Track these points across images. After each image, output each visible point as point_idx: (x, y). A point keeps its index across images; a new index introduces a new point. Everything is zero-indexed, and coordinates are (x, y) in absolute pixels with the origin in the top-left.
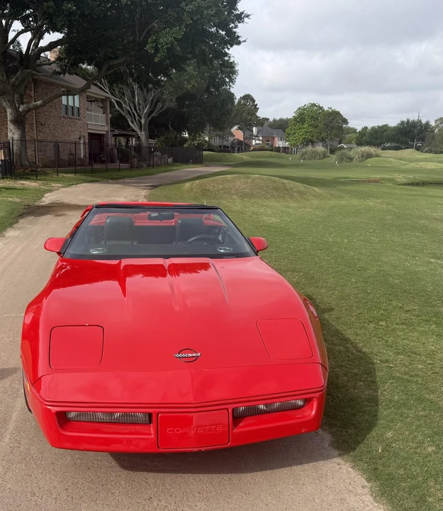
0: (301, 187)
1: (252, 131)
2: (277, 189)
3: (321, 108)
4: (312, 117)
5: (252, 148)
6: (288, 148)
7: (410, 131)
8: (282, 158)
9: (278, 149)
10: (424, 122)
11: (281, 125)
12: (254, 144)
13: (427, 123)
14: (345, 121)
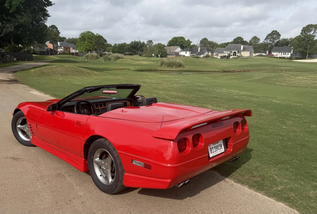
0: (88, 71)
1: (58, 44)
2: (77, 72)
3: (93, 34)
4: (89, 38)
5: (58, 53)
6: (78, 53)
7: (136, 47)
8: (75, 58)
9: (73, 54)
10: (142, 42)
11: (73, 41)
12: (59, 50)
13: (143, 43)
14: (105, 41)
